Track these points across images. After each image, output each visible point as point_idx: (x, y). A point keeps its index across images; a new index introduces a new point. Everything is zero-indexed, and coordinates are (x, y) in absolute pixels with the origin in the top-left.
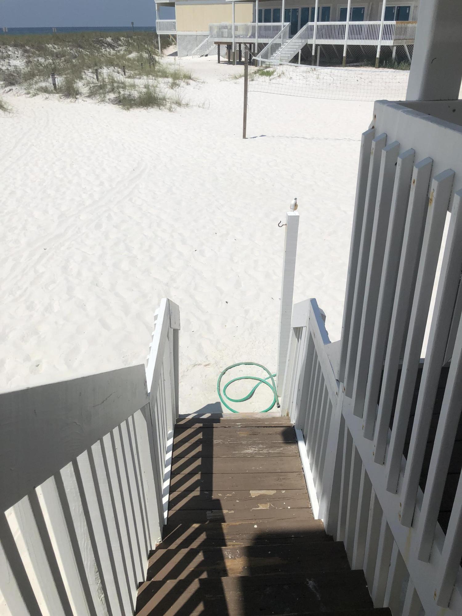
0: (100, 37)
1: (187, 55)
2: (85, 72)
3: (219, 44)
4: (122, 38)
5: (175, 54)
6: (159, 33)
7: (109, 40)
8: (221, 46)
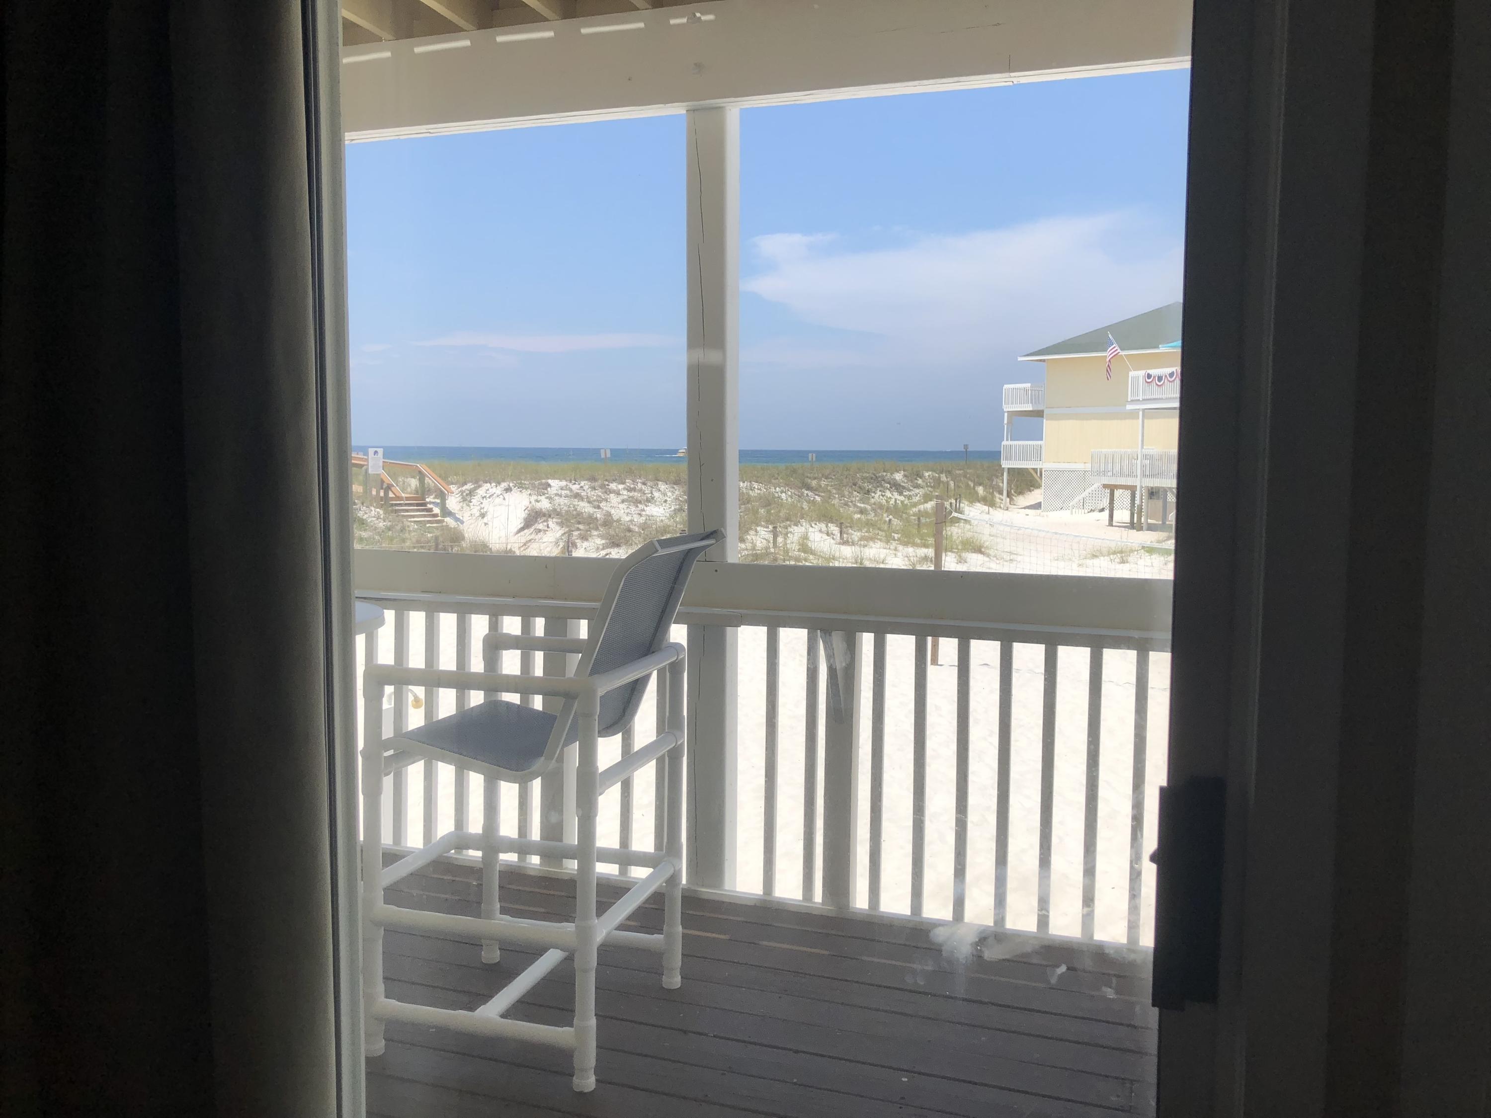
0: (882, 471)
1: (1061, 509)
2: (756, 531)
3: (1112, 489)
4: (927, 474)
5: (1037, 506)
6: (1006, 464)
7: (899, 477)
8: (1118, 493)
